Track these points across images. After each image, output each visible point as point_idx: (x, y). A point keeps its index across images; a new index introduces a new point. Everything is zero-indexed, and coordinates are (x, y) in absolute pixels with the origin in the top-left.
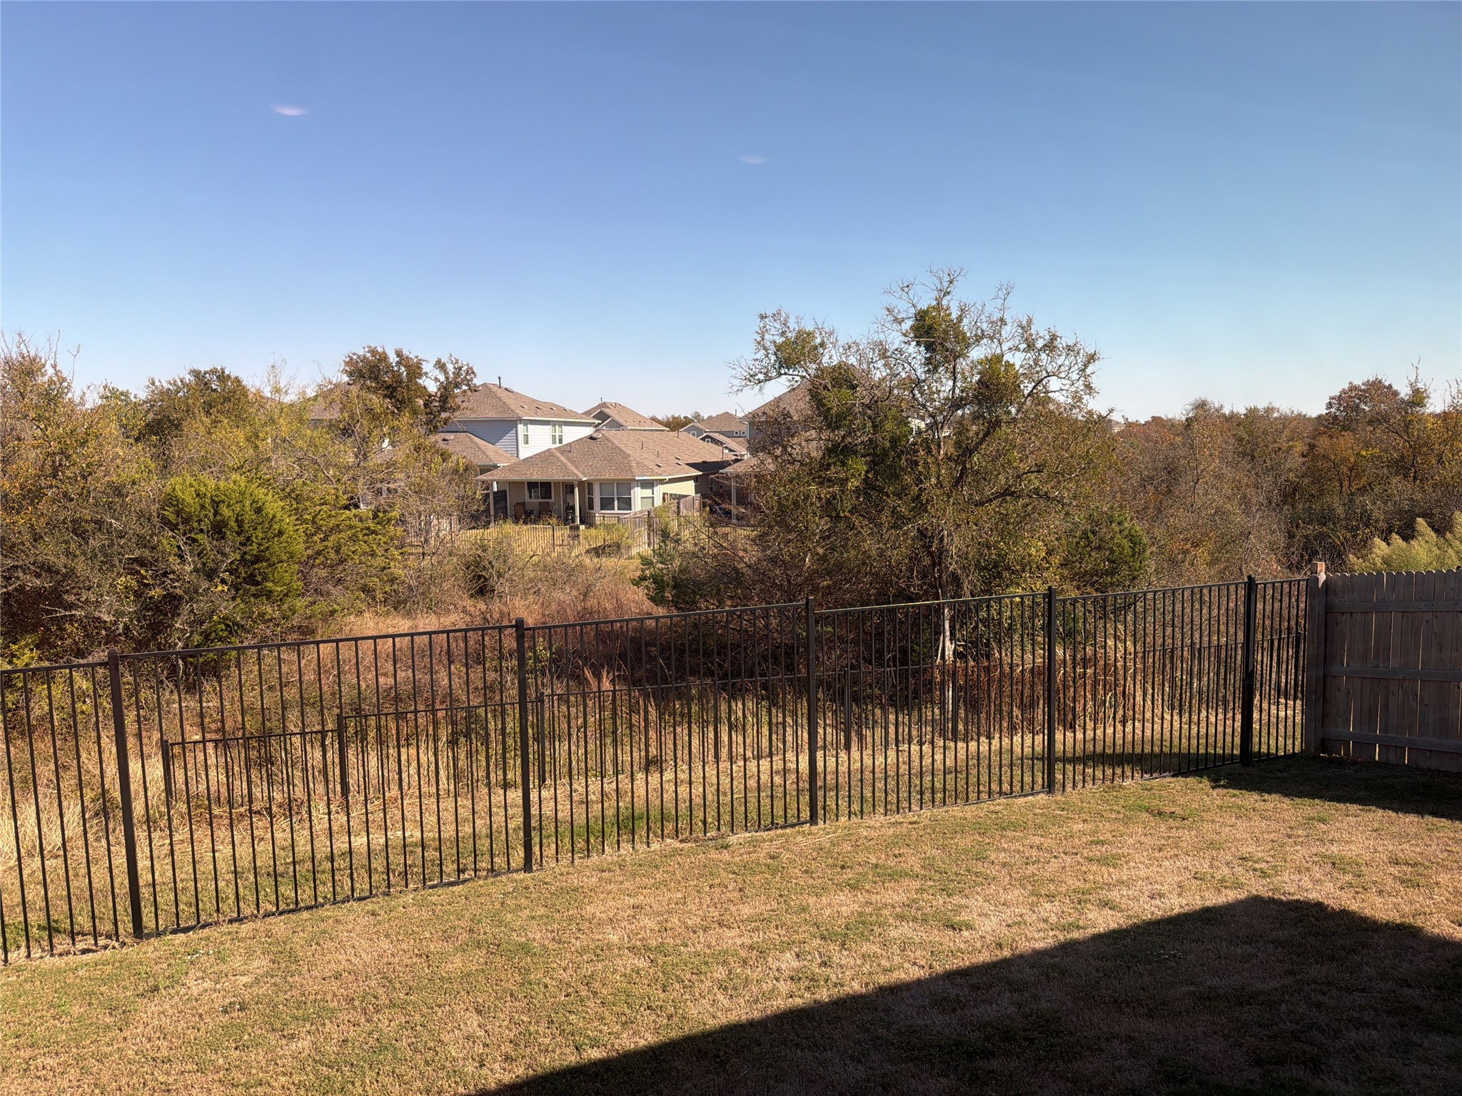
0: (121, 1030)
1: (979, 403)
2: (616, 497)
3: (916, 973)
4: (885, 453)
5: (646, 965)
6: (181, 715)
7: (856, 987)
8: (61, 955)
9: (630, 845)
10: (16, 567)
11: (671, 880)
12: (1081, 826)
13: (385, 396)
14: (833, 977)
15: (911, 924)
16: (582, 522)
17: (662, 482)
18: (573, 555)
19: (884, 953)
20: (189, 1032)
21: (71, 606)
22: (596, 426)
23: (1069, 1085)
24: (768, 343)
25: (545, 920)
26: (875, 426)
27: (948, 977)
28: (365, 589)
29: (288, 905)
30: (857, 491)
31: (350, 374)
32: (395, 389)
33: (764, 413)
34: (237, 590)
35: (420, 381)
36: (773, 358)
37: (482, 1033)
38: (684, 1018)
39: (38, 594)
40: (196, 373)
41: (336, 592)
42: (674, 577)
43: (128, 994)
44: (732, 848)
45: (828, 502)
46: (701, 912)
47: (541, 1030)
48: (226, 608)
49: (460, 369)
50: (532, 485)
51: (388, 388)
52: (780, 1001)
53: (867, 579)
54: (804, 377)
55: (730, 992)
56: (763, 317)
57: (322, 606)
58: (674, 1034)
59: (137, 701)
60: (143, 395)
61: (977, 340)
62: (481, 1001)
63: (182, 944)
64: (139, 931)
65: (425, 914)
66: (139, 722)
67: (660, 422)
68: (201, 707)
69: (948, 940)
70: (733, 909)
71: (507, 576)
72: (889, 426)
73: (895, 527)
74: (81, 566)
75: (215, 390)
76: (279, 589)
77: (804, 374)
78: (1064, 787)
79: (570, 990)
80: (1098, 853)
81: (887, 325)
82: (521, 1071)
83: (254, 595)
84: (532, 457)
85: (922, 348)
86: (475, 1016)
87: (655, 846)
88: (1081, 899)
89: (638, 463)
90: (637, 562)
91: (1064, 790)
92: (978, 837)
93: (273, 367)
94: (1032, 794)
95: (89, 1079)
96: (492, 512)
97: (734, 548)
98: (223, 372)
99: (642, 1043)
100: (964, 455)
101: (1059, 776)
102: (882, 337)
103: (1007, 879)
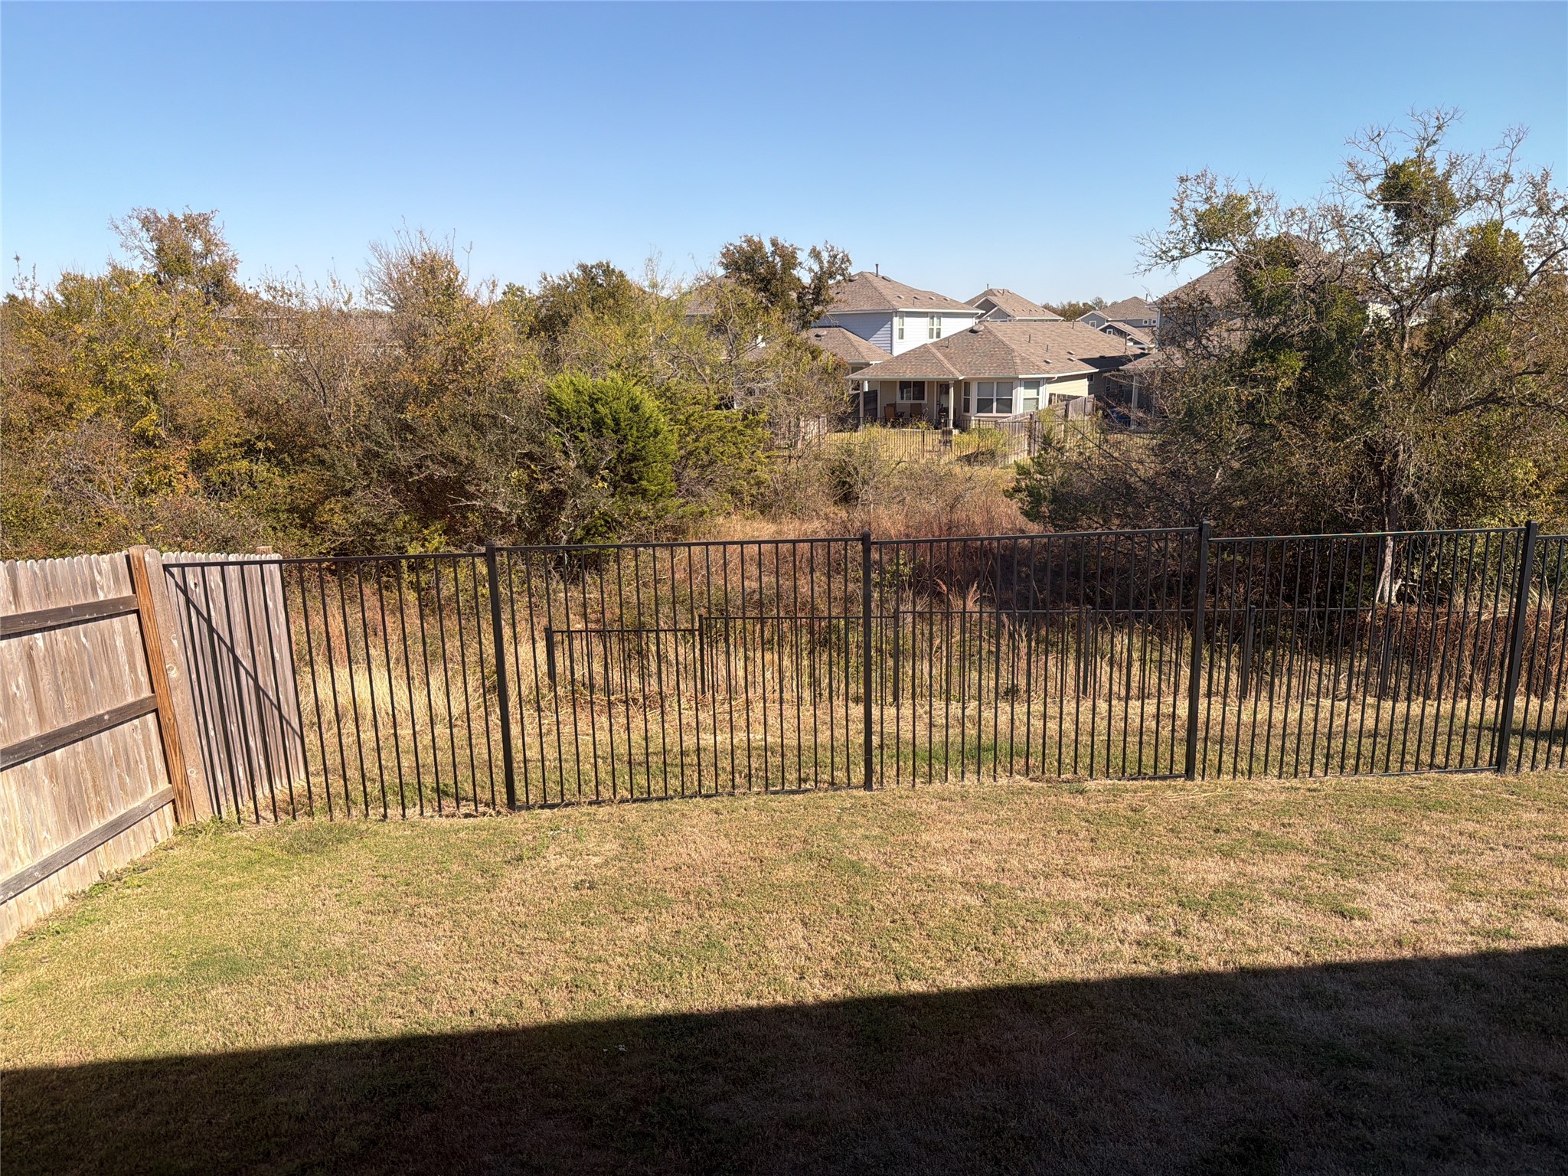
0: (489, 892)
1: (1464, 285)
2: (995, 398)
3: (1287, 959)
4: (1330, 346)
5: (978, 903)
6: (567, 604)
7: (1213, 964)
8: (447, 816)
9: (976, 776)
10: (426, 457)
11: (1015, 819)
12: (1534, 816)
13: (760, 290)
14: (1187, 950)
15: (1290, 903)
16: (956, 426)
17: (1049, 381)
18: (942, 462)
19: (1252, 932)
20: (544, 902)
21: (470, 496)
22: (979, 317)
23: (1464, 1117)
24: (1188, 212)
25: (879, 841)
26: (1318, 313)
27: (1327, 969)
28: (733, 492)
29: (642, 794)
30: (1288, 392)
31: (726, 267)
32: (769, 282)
33: (1176, 298)
34: (615, 488)
35: (794, 272)
36: (1193, 230)
37: (805, 946)
38: (1012, 965)
39: (445, 482)
40: (584, 268)
41: (707, 493)
42: (1054, 490)
43: (499, 859)
44: (1089, 794)
45: (1251, 405)
46: (1043, 858)
47: (863, 952)
48: (605, 504)
49: (835, 257)
50: (904, 385)
51: (762, 281)
52: (1121, 965)
53: (1293, 500)
54: (1231, 252)
55: (1066, 947)
56: (1182, 180)
57: (692, 507)
58: (1000, 981)
59: (529, 588)
60: (536, 291)
61: (1468, 203)
62: (807, 913)
63: (546, 820)
64: (512, 803)
65: (765, 819)
66: (530, 607)
67: (1054, 311)
68: (584, 597)
69: (1333, 926)
70: (1080, 859)
71: (872, 483)
72: (1337, 312)
73: (1335, 438)
74: (480, 460)
75: (601, 285)
76: (653, 488)
77: (1231, 249)
78: (1519, 765)
79: (897, 917)
80: (1552, 851)
81: (1346, 184)
82: (839, 990)
83: (632, 494)
84: (905, 354)
85: (1391, 214)
86: (800, 926)
87: (1003, 781)
88: (1517, 903)
89: (1023, 359)
90: (1012, 473)
91: (1518, 770)
92: (1392, 815)
93: (650, 260)
94: (1474, 771)
95: (459, 932)
96: (861, 415)
97: (1129, 460)
98: (608, 267)
99: (965, 984)
100: (1435, 349)
101: (1514, 752)
102: (1338, 200)
103: (1422, 868)
